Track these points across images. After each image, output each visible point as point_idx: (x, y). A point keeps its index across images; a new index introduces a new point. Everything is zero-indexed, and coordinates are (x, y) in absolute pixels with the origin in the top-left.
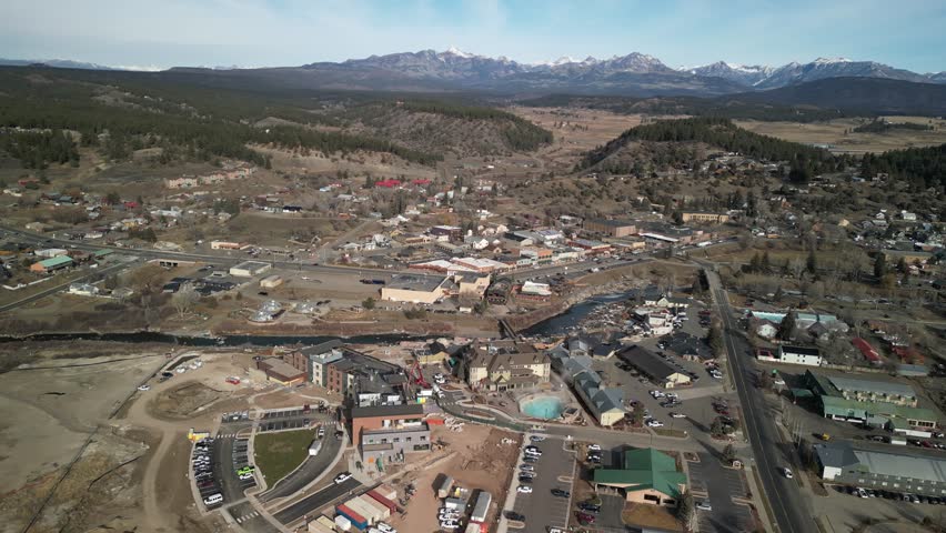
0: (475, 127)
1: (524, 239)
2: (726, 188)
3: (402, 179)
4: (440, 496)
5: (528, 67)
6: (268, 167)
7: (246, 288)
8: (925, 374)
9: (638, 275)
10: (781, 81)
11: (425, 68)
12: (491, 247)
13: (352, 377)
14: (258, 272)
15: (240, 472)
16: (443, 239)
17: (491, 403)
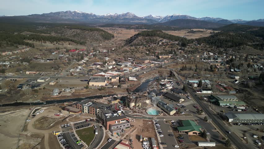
0: (93, 33)
1: (122, 65)
2: (167, 48)
3: (76, 49)
4: (141, 141)
5: (99, 16)
6: (33, 47)
7: (45, 85)
8: (235, 93)
9: (155, 73)
10: (166, 20)
11: (68, 16)
12: (113, 68)
13: (99, 109)
14: (47, 80)
15: (77, 143)
16: (98, 66)
17: (138, 113)
